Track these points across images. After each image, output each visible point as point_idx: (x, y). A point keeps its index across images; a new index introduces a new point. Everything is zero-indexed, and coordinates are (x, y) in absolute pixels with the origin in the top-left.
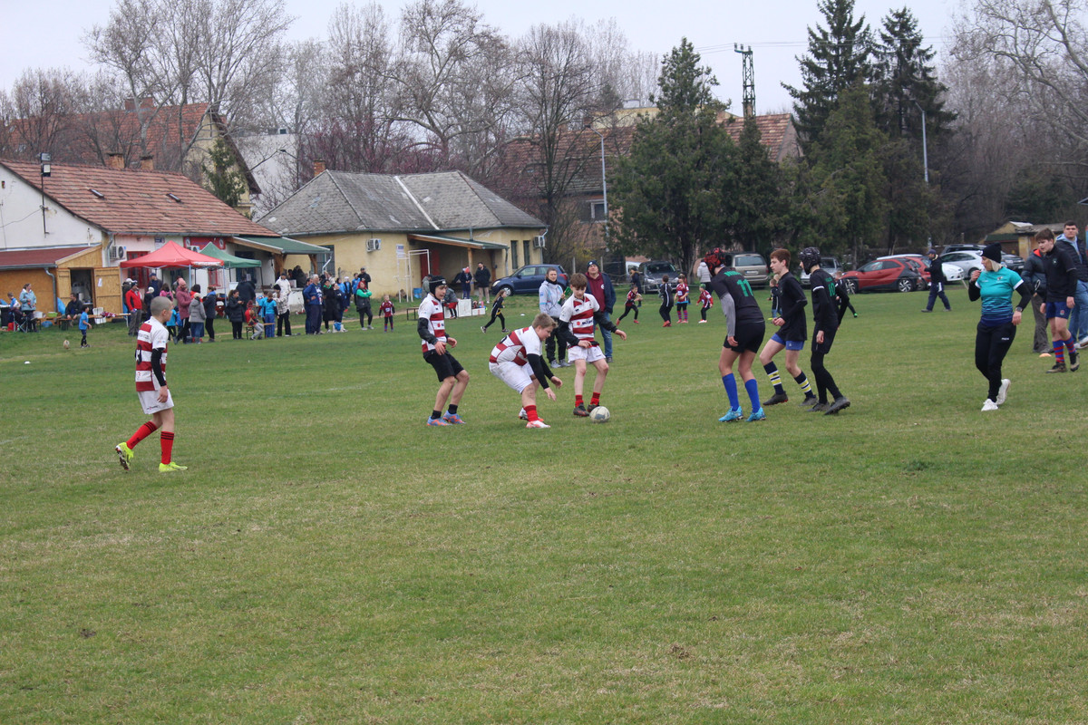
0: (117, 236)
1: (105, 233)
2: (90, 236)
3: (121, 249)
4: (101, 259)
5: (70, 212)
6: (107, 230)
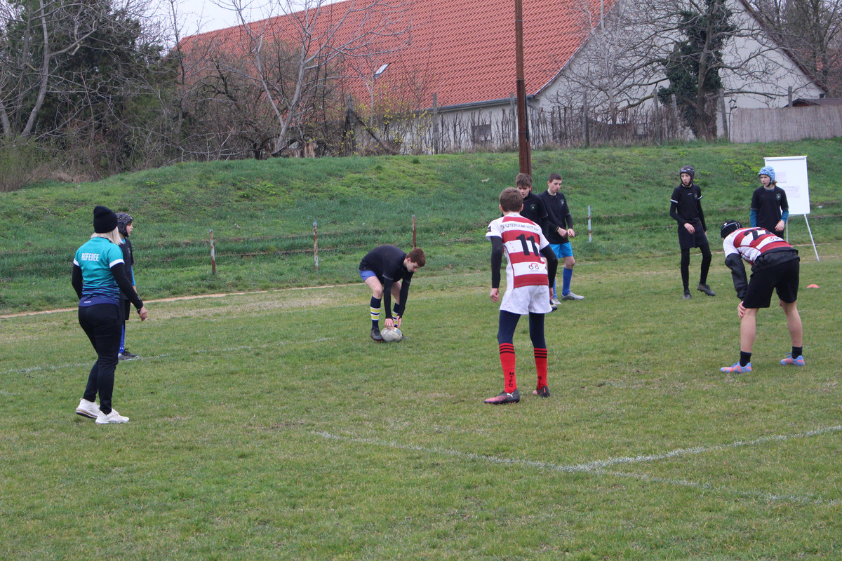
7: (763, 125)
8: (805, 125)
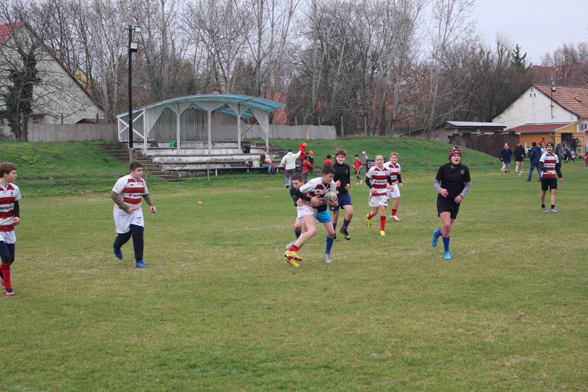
0: (584, 119)
1: (579, 117)
2: (572, 119)
3: (586, 124)
4: (576, 129)
5: (563, 107)
6: (579, 116)
7: (45, 133)
8: (71, 134)
